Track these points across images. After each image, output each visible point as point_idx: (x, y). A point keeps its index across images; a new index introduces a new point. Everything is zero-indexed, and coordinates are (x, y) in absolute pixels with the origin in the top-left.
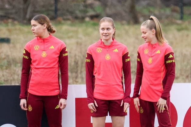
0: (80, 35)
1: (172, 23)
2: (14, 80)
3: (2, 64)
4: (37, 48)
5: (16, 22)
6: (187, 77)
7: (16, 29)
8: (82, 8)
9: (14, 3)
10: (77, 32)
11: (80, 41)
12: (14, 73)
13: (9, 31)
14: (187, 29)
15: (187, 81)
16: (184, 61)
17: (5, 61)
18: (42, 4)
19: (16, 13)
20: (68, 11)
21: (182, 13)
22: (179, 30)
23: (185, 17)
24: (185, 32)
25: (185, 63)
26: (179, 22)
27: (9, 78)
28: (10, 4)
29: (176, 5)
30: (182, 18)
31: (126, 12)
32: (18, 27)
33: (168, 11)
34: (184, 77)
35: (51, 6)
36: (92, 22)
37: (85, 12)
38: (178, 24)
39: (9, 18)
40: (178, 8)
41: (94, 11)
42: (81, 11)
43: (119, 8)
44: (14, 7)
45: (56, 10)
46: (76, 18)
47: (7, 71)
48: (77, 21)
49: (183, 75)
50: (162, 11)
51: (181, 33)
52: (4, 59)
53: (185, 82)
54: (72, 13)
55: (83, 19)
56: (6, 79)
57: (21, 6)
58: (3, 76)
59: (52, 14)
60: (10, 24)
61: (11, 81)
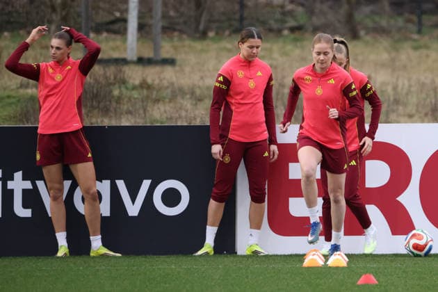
0: (276, 55)
1: (407, 39)
2: (180, 117)
3: (164, 95)
4: (240, 74)
5: (185, 36)
6: (426, 115)
7: (184, 46)
8: (278, 16)
9: (182, 9)
10: (270, 50)
11: (275, 63)
12: (181, 108)
13: (175, 48)
14: (427, 47)
15: (426, 120)
16: (421, 91)
17: (169, 91)
18: (222, 10)
19: (185, 23)
20: (258, 20)
21: (420, 24)
22: (416, 48)
23: (424, 29)
24: (424, 52)
25: (424, 95)
26: (416, 36)
27: (173, 115)
28: (177, 11)
29: (412, 13)
30: (419, 32)
31: (339, 22)
32: (187, 42)
33: (400, 22)
34: (422, 115)
35: (234, 14)
36: (292, 36)
37: (284, 22)
38: (415, 40)
39: (175, 30)
40: (415, 18)
41: (296, 20)
42: (276, 21)
43: (331, 17)
44: (182, 14)
45: (242, 19)
46: (271, 30)
47: (171, 105)
48: (271, 35)
49: (420, 113)
50: (392, 22)
51: (417, 53)
52: (168, 87)
53: (423, 121)
54: (263, 23)
55: (279, 31)
56: (169, 117)
57: (192, 13)
58: (165, 112)
59: (236, 24)
60: (176, 39)
61: (176, 119)
